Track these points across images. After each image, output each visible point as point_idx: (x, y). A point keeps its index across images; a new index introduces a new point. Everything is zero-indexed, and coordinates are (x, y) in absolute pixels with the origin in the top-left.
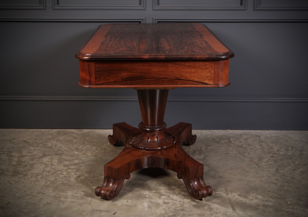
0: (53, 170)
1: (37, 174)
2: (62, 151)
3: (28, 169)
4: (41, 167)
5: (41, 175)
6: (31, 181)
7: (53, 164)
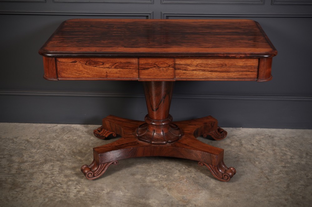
0: (53, 181)
1: (37, 187)
2: (64, 155)
3: (27, 180)
4: (40, 177)
5: (40, 188)
6: (28, 198)
7: (54, 173)
